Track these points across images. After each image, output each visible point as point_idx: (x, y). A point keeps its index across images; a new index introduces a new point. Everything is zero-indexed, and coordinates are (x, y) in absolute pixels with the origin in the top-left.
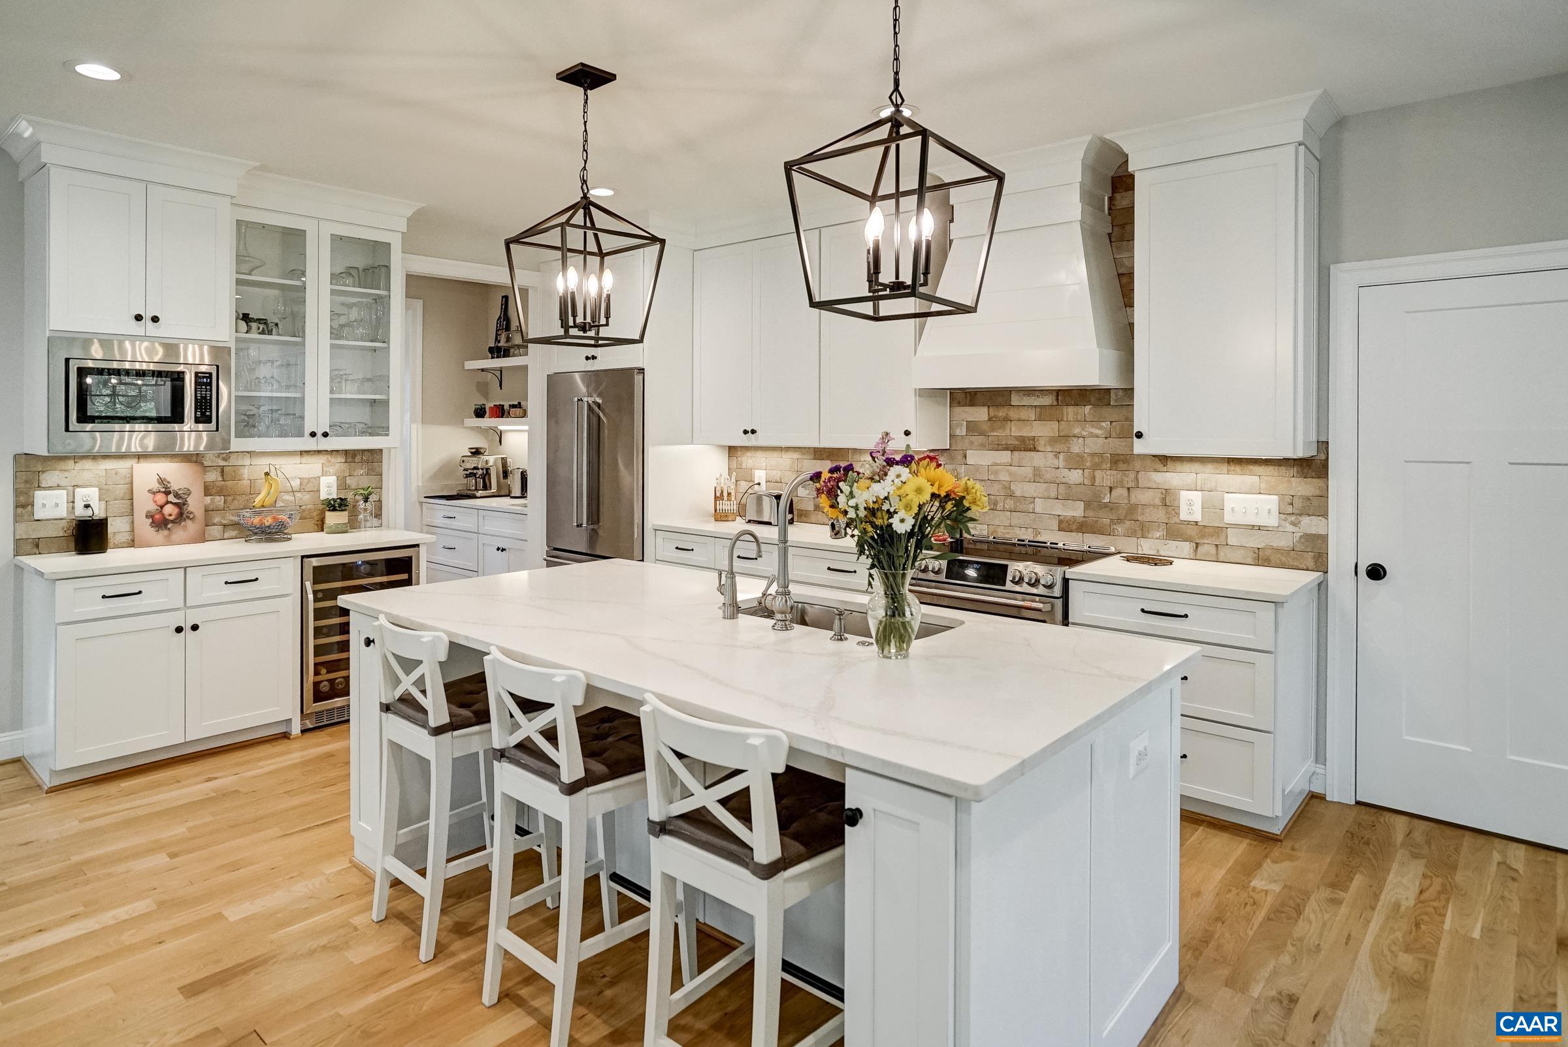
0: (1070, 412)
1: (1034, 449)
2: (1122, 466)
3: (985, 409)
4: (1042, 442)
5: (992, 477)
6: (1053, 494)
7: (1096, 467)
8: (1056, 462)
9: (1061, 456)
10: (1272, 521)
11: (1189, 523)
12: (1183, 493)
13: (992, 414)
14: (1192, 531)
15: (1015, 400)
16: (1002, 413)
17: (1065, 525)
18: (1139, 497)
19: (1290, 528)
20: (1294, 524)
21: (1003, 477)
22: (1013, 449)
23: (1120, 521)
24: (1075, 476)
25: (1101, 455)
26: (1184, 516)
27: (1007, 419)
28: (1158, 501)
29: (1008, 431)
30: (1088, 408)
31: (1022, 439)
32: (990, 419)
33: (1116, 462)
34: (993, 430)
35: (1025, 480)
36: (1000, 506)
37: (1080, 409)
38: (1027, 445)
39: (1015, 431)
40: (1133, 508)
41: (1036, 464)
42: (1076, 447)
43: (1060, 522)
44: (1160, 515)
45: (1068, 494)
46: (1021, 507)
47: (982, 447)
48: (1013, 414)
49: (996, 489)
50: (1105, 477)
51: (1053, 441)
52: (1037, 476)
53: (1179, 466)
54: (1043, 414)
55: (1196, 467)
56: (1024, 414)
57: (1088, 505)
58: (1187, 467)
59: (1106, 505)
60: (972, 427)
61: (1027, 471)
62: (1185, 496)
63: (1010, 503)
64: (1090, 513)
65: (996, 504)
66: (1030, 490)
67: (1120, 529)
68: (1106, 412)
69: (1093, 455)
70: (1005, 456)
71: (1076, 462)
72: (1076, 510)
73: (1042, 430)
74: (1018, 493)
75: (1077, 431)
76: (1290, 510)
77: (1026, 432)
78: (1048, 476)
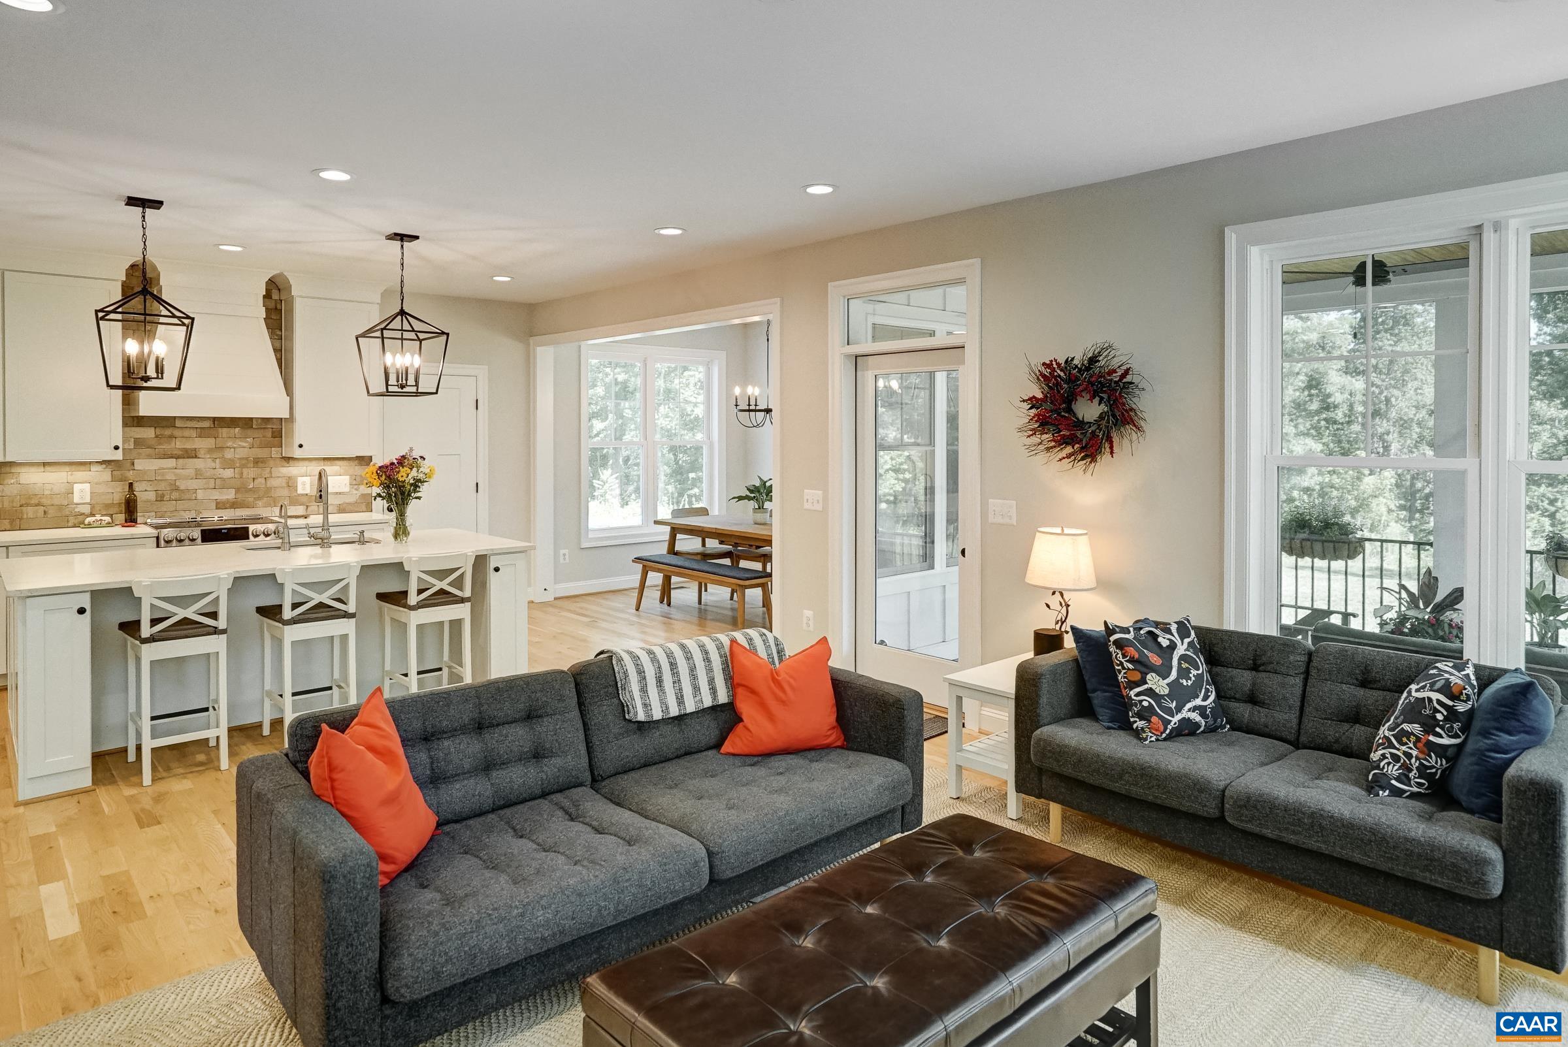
0: (224, 432)
1: (196, 457)
2: (260, 465)
3: (153, 429)
4: (202, 452)
5: (159, 478)
6: (212, 485)
7: (243, 466)
8: (213, 465)
9: (218, 461)
10: (347, 489)
11: (302, 495)
12: (299, 478)
13: (158, 433)
14: (304, 499)
15: (178, 423)
16: (168, 432)
17: (220, 505)
18: (273, 483)
19: (355, 492)
20: (356, 490)
21: (170, 477)
22: (177, 457)
23: (259, 498)
24: (228, 473)
25: (247, 459)
26: (300, 491)
27: (172, 437)
28: (284, 484)
29: (173, 444)
30: (237, 430)
31: (186, 450)
32: (156, 437)
33: (257, 463)
34: (160, 444)
35: (186, 478)
36: (167, 497)
37: (232, 430)
38: (191, 454)
39: (179, 444)
40: (268, 490)
41: (198, 467)
42: (229, 454)
43: (217, 503)
44: (285, 492)
45: (224, 485)
46: (187, 496)
47: (150, 457)
48: (177, 433)
49: (162, 486)
50: (250, 473)
51: (210, 451)
52: (198, 475)
53: (296, 463)
54: (203, 433)
55: (307, 463)
56: (187, 433)
57: (238, 490)
58: (301, 463)
59: (250, 490)
60: (139, 443)
61: (191, 472)
62: (300, 480)
63: (175, 495)
64: (239, 496)
65: (163, 496)
66: (193, 484)
67: (260, 503)
68: (249, 432)
69: (240, 459)
70: (171, 463)
71: (228, 464)
72: (230, 495)
73: (203, 444)
74: (182, 488)
75: (229, 444)
76: (354, 482)
77: (188, 446)
78: (208, 474)
